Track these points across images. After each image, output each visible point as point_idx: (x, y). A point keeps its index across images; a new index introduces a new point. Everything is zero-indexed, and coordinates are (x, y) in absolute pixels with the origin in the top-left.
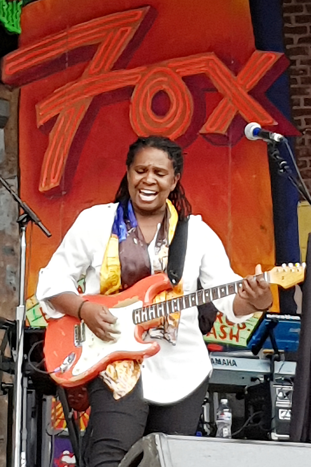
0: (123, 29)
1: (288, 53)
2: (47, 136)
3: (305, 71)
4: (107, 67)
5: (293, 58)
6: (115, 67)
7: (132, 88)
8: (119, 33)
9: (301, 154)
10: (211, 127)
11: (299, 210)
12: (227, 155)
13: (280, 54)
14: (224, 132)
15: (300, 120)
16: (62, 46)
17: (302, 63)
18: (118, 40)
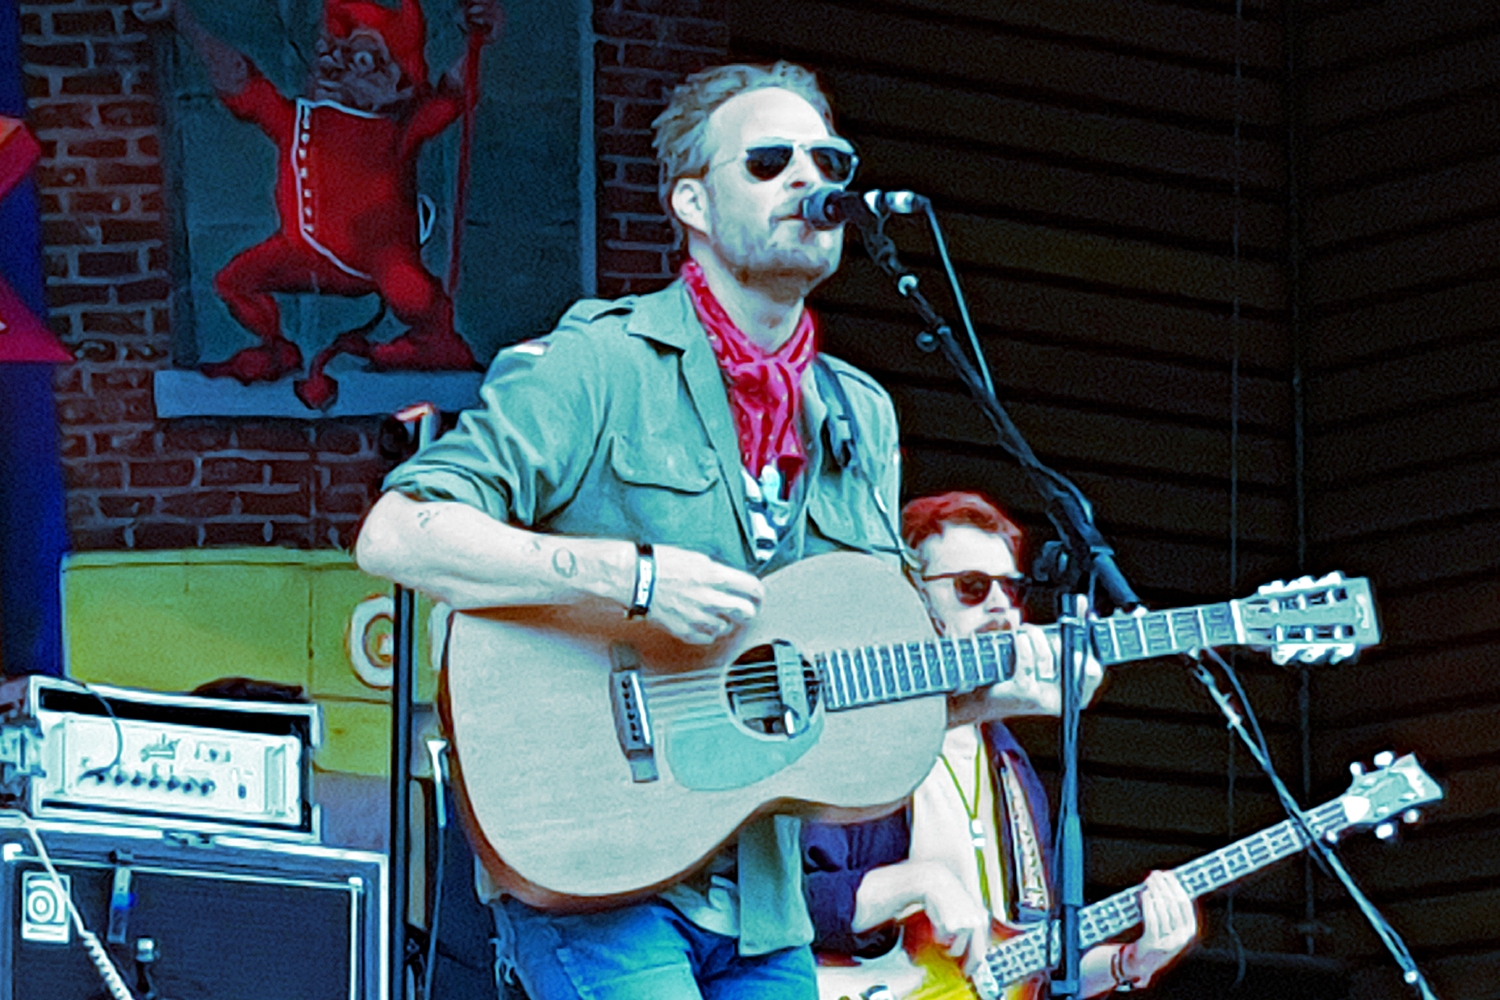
1: (34, 122)
3: (81, 175)
5: (46, 135)
9: (71, 415)
11: (63, 578)
13: (12, 126)
15: (65, 318)
17: (71, 151)
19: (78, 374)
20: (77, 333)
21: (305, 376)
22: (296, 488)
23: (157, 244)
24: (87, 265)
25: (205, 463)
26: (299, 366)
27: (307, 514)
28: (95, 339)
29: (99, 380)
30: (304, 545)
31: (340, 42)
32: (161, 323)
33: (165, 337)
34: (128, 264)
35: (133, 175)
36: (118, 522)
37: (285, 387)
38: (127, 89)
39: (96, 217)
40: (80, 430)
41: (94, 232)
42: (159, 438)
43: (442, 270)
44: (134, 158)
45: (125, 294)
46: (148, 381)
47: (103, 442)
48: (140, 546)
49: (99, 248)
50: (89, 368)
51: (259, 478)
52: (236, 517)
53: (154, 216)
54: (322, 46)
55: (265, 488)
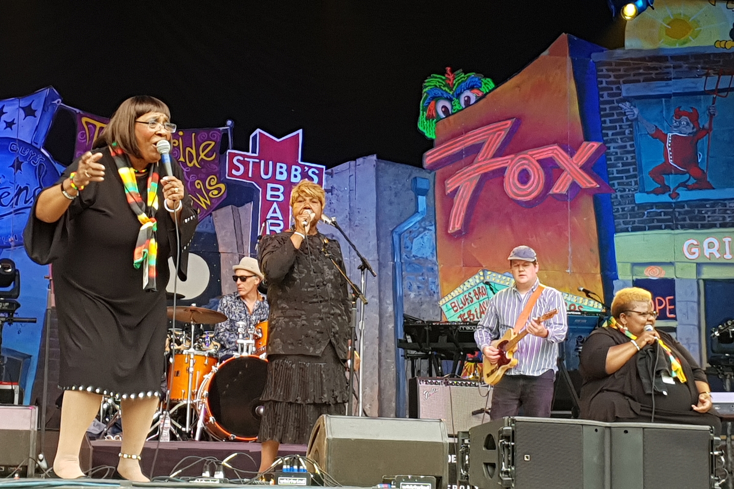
0: (499, 133)
1: (605, 142)
2: (453, 199)
3: (617, 153)
4: (489, 156)
5: (608, 145)
6: (494, 156)
7: (505, 168)
8: (496, 136)
9: (615, 204)
10: (556, 189)
11: (615, 238)
12: (567, 207)
13: (600, 144)
14: (565, 193)
15: (614, 184)
16: (461, 145)
17: (614, 148)
18: (496, 140)
19: (617, 195)
20: (616, 186)
21: (671, 192)
22: (670, 217)
23: (634, 166)
24: (618, 172)
25: (648, 213)
26: (670, 191)
27: (673, 222)
28: (621, 187)
29: (622, 196)
30: (673, 229)
31: (677, 120)
32: (636, 183)
33: (637, 186)
34: (628, 171)
35: (629, 152)
36: (627, 226)
37: (667, 194)
38: (627, 134)
39: (621, 162)
40: (617, 207)
41: (620, 165)
42: (636, 208)
43: (704, 169)
44: (629, 148)
45: (627, 178)
46: (633, 196)
47: (623, 209)
48: (632, 231)
49: (621, 168)
50: (619, 194)
51: (661, 215)
52: (656, 224)
53: (634, 160)
54: (674, 121)
55: (663, 217)
